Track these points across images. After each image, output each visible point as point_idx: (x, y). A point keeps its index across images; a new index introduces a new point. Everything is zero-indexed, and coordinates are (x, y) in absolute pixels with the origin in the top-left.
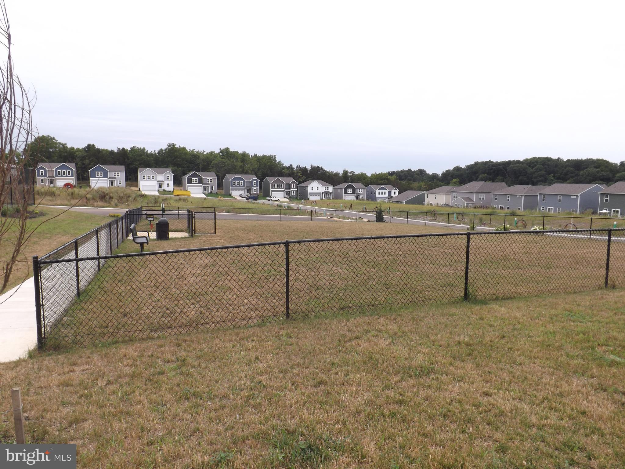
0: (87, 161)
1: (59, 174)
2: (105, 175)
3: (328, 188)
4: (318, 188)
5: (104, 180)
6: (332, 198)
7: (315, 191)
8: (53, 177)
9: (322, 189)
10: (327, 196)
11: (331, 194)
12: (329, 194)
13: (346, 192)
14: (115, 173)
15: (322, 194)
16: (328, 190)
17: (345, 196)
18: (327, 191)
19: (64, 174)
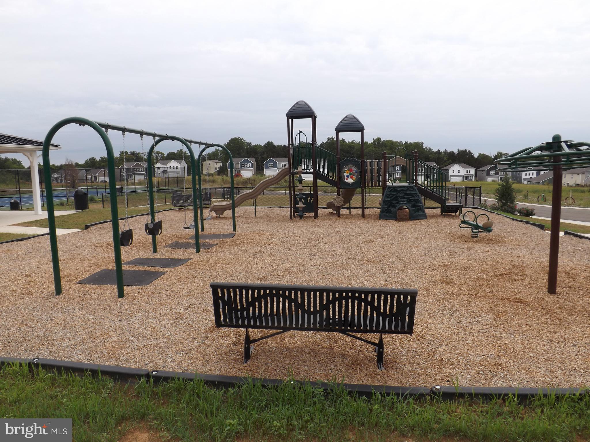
0: (265, 155)
1: (243, 166)
2: (275, 166)
3: (470, 170)
4: (459, 171)
5: (275, 170)
6: (473, 179)
7: (456, 173)
8: (239, 169)
9: (463, 172)
10: (468, 178)
11: (473, 176)
12: (470, 177)
13: (488, 174)
14: (283, 164)
15: (464, 176)
16: (470, 172)
17: (488, 178)
18: (468, 173)
19: (246, 166)
